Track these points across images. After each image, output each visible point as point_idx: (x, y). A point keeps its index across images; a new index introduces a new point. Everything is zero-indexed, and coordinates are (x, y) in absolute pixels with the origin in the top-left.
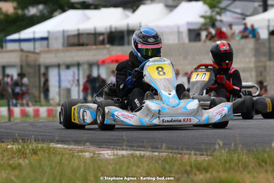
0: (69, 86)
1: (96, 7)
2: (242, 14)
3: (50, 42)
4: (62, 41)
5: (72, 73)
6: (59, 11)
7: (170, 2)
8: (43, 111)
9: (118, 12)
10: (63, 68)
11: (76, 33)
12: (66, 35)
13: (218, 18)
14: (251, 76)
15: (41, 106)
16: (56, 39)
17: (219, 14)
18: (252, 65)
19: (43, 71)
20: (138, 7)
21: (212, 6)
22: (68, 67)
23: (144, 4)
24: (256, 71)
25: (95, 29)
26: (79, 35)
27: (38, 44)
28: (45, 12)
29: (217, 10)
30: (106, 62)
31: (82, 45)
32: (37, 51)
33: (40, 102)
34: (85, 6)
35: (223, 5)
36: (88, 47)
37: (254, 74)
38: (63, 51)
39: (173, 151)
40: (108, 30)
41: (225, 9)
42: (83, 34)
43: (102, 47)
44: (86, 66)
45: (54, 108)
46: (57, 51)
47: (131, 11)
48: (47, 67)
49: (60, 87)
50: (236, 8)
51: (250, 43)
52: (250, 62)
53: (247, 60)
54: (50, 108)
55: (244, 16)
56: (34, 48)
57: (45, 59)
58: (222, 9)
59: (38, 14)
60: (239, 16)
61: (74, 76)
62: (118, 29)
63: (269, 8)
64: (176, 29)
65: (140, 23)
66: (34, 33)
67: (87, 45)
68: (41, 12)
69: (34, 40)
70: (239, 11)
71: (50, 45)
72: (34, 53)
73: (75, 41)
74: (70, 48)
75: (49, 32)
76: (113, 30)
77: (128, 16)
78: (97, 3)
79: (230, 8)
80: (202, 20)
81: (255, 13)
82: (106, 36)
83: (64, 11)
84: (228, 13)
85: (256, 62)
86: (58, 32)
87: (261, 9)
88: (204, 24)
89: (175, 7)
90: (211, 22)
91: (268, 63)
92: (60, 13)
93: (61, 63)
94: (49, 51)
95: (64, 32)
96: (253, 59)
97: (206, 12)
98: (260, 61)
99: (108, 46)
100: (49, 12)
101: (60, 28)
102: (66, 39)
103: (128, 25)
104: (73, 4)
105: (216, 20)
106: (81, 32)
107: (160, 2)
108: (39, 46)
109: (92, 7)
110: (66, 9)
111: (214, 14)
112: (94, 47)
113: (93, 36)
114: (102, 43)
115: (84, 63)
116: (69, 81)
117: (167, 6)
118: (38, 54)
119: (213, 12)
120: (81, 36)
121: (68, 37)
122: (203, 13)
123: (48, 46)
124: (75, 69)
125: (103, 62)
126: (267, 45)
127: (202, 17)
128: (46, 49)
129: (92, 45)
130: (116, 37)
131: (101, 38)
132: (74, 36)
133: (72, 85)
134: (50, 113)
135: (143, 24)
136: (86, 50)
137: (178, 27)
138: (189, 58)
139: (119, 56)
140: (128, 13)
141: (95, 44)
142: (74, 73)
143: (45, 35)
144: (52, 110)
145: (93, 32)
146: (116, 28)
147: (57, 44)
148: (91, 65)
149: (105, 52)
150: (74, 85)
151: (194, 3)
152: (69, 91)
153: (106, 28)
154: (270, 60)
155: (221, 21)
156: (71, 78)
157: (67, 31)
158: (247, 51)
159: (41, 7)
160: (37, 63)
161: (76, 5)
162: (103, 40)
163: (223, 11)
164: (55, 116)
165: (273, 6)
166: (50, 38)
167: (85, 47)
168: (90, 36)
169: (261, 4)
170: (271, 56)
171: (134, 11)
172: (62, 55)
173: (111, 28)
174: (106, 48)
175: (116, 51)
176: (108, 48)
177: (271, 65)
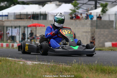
0: (15, 35)
3: (9, 17)
4: (13, 17)
5: (17, 30)
6: (13, 5)
8: (5, 44)
9: (37, 6)
10: (13, 28)
11: (19, 14)
12: (15, 14)
13: (77, 11)
14: (89, 35)
15: (4, 42)
16: (11, 16)
17: (77, 9)
18: (90, 30)
20: (45, 5)
21: (75, 6)
22: (15, 27)
23: (47, 4)
24: (91, 33)
25: (27, 12)
26: (20, 15)
27: (4, 18)
28: (8, 6)
29: (77, 7)
31: (22, 19)
32: (3, 20)
33: (4, 41)
34: (23, 3)
36: (24, 20)
37: (90, 34)
38: (14, 21)
42: (22, 14)
43: (29, 20)
44: (23, 28)
45: (9, 44)
46: (11, 21)
48: (7, 27)
51: (89, 21)
52: (89, 29)
53: (88, 28)
54: (8, 43)
55: (87, 10)
56: (2, 19)
57: (6, 24)
58: (78, 7)
59: (4, 6)
60: (85, 10)
62: (36, 13)
63: (97, 8)
65: (45, 11)
66: (2, 13)
67: (24, 19)
68: (6, 5)
69: (2, 16)
70: (85, 8)
71: (9, 18)
72: (2, 21)
73: (19, 17)
74: (16, 20)
75: (8, 13)
76: (34, 13)
77: (41, 8)
78: (28, 2)
80: (71, 11)
81: (92, 9)
82: (31, 16)
83: (15, 5)
84: (81, 9)
85: (91, 29)
86: (12, 13)
87: (94, 8)
88: (71, 13)
89: (60, 5)
90: (74, 11)
91: (96, 30)
92: (13, 6)
93: (13, 25)
94: (8, 21)
95: (14, 13)
96: (90, 28)
97: (72, 8)
98: (93, 29)
99: (32, 20)
101: (13, 12)
102: (15, 16)
103: (40, 11)
104: (19, 2)
106: (21, 13)
107: (53, 3)
108: (4, 19)
110: (16, 4)
111: (75, 9)
112: (26, 20)
113: (26, 15)
114: (30, 18)
115: (22, 26)
116: (16, 33)
118: (4, 21)
120: (21, 15)
121: (16, 15)
123: (8, 19)
124: (18, 28)
125: (30, 26)
126: (96, 22)
128: (7, 20)
130: (35, 16)
131: (29, 16)
132: (18, 15)
133: (17, 35)
134: (7, 46)
136: (23, 21)
139: (36, 24)
141: (27, 19)
142: (18, 30)
143: (7, 14)
145: (26, 14)
146: (35, 13)
147: (11, 18)
148: (25, 27)
149: (31, 22)
151: (67, 4)
153: (31, 13)
154: (97, 28)
155: (78, 12)
157: (16, 13)
158: (88, 24)
159: (6, 3)
160: (3, 25)
162: (30, 17)
163: (79, 8)
164: (9, 47)
165: (99, 7)
166: (9, 15)
167: (23, 20)
168: (25, 15)
169: (94, 6)
170: (97, 27)
171: (43, 6)
172: (13, 22)
173: (33, 13)
174: (31, 20)
175: (35, 22)
176: (32, 21)
177: (97, 30)
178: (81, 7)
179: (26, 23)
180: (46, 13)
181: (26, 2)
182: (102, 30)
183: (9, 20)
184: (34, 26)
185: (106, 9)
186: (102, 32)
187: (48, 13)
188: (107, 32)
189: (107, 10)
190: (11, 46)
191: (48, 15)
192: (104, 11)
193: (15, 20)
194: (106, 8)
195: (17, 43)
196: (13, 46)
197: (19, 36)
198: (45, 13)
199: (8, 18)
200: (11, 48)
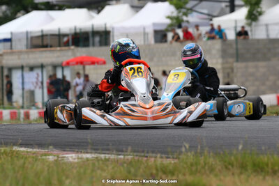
0: (32, 88)
1: (61, 8)
2: (209, 15)
3: (14, 43)
4: (24, 42)
5: (36, 76)
6: (22, 12)
7: (136, 3)
8: (6, 113)
9: (84, 11)
10: (26, 69)
11: (40, 34)
12: (29, 36)
13: (185, 18)
15: (4, 108)
16: (20, 40)
17: (186, 14)
18: (219, 66)
19: (6, 73)
20: (103, 8)
21: (178, 7)
22: (32, 69)
23: (109, 4)
24: (223, 72)
25: (59, 29)
27: (1, 45)
28: (8, 13)
29: (184, 10)
30: (71, 63)
31: (46, 46)
32: (0, 52)
33: (3, 104)
34: (49, 7)
35: (189, 5)
36: (52, 49)
37: (221, 75)
38: (26, 52)
39: (138, 154)
40: (73, 32)
41: (191, 10)
42: (47, 35)
43: (64, 48)
44: (50, 68)
45: (17, 111)
46: (20, 52)
47: (96, 11)
48: (10, 69)
49: (23, 89)
50: (203, 8)
51: (217, 44)
52: (217, 63)
53: (214, 61)
54: (13, 110)
55: (211, 17)
57: (9, 61)
58: (188, 9)
59: (1, 15)
60: (207, 17)
61: (37, 78)
62: (82, 31)
63: (236, 8)
64: (142, 31)
65: (105, 25)
67: (51, 46)
68: (4, 13)
70: (206, 11)
71: (13, 47)
73: (39, 42)
74: (33, 50)
75: (12, 33)
76: (78, 31)
77: (93, 17)
78: (61, 4)
79: (196, 9)
80: (168, 21)
81: (222, 13)
82: (70, 37)
83: (28, 12)
84: (195, 14)
85: (223, 64)
86: (22, 33)
87: (228, 9)
88: (171, 25)
89: (141, 7)
90: (178, 23)
91: (235, 64)
92: (24, 14)
93: (24, 64)
94: (12, 53)
95: (27, 33)
96: (220, 61)
97: (172, 13)
98: (227, 62)
99: (72, 47)
100: (12, 13)
101: (24, 30)
102: (29, 40)
103: (93, 26)
104: (37, 4)
105: (182, 21)
106: (44, 33)
107: (124, 3)
108: (2, 47)
109: (57, 8)
110: (30, 9)
111: (181, 14)
112: (58, 48)
113: (57, 37)
114: (67, 44)
115: (48, 65)
116: (33, 83)
117: (133, 7)
118: (1, 55)
119: (180, 12)
120: (44, 37)
121: (32, 38)
122: (169, 14)
123: (11, 48)
124: (39, 71)
125: (68, 64)
126: (234, 46)
127: (168, 17)
128: (9, 51)
129: (57, 47)
130: (80, 39)
131: (65, 39)
132: (38, 37)
133: (36, 87)
134: (13, 115)
135: (108, 26)
136: (50, 51)
137: (144, 29)
138: (155, 59)
139: (83, 58)
140: (93, 14)
141: (60, 46)
142: (38, 74)
143: (9, 36)
144: (15, 113)
145: (57, 33)
146: (80, 29)
147: (20, 46)
148: (55, 67)
149: (70, 53)
150: (38, 87)
151: (160, 4)
152: (32, 93)
153: (70, 29)
154: (237, 61)
155: (188, 22)
156: (35, 80)
157: (31, 32)
158: (214, 52)
159: (4, 8)
160: (1, 65)
161: (39, 6)
162: (68, 41)
163: (189, 11)
164: (19, 119)
165: (241, 6)
166: (13, 39)
167: (49, 49)
168: (54, 37)
169: (228, 4)
170: (238, 57)
171: (99, 12)
172: (26, 56)
173: (75, 29)
174: (70, 49)
175: (81, 52)
176: (73, 50)
177: (239, 66)
178: (194, 9)
179: (59, 57)
180: (108, 29)
181: (55, 3)
182: (251, 64)
183: (14, 50)
184: (77, 63)
185: (259, 10)
186: (251, 70)
187: (113, 28)
188: (262, 70)
189: (260, 14)
190: (22, 116)
191: (111, 34)
192: (254, 15)
193: (29, 50)
194: (259, 7)
195: (38, 108)
196: (27, 116)
197: (41, 91)
198: (106, 28)
199: (11, 46)
200: (22, 120)
